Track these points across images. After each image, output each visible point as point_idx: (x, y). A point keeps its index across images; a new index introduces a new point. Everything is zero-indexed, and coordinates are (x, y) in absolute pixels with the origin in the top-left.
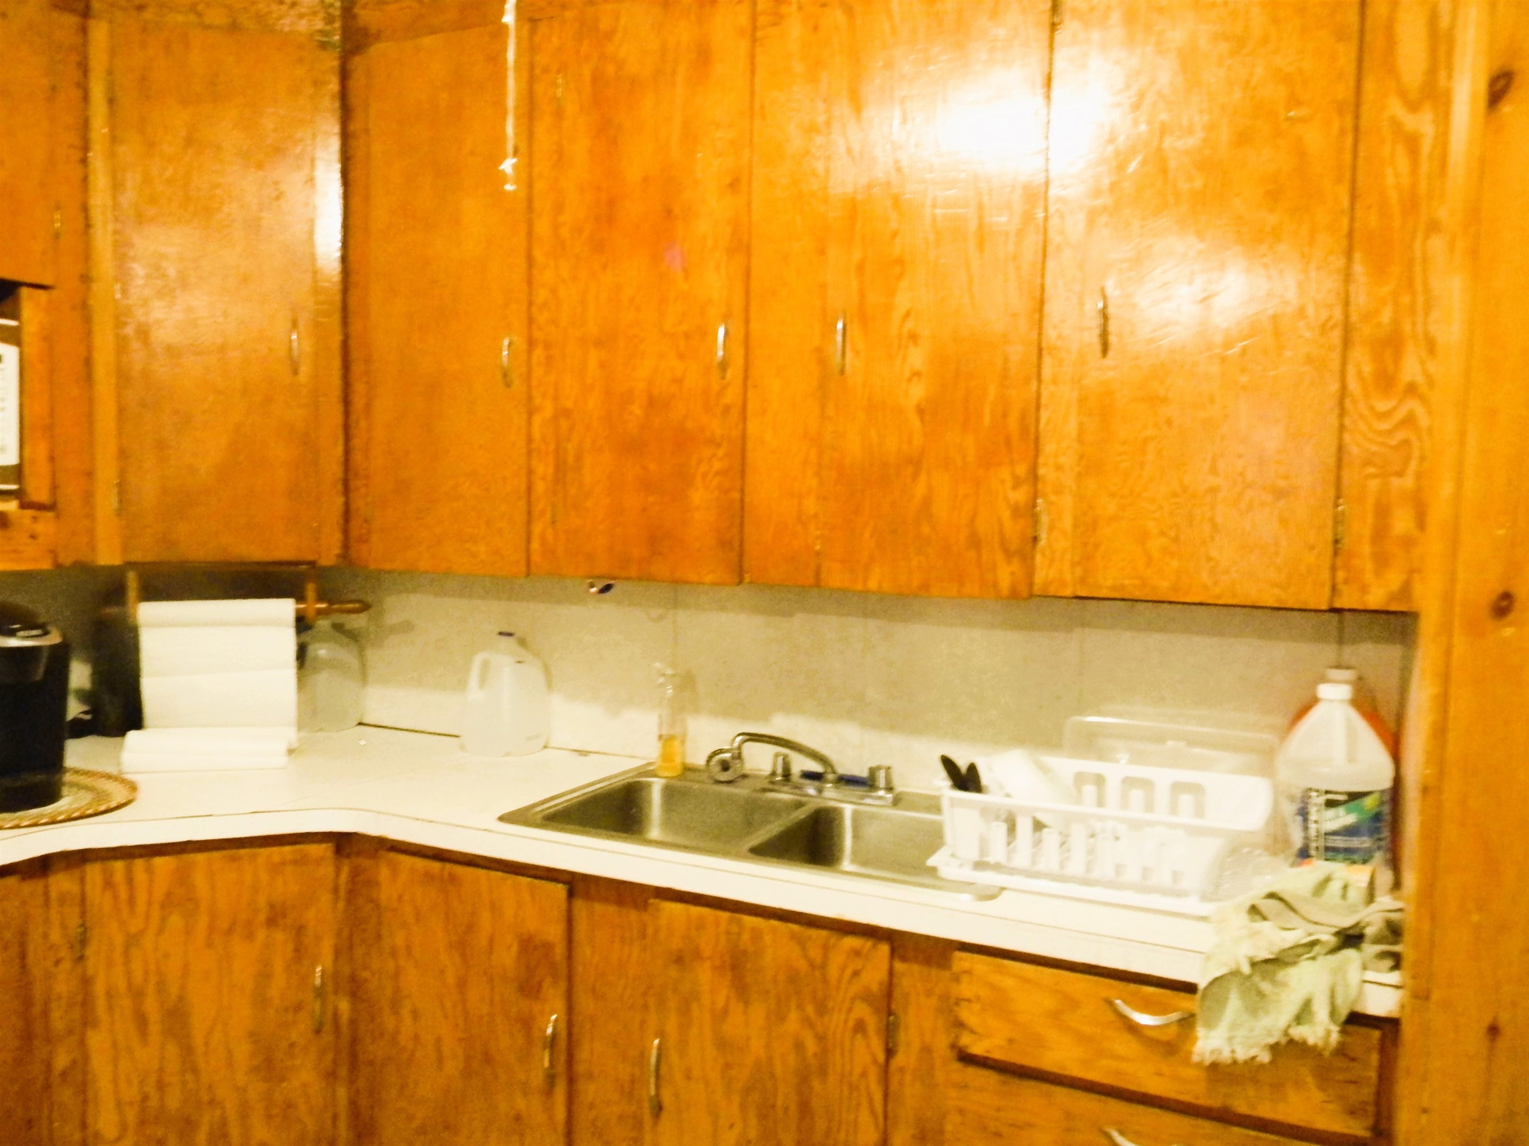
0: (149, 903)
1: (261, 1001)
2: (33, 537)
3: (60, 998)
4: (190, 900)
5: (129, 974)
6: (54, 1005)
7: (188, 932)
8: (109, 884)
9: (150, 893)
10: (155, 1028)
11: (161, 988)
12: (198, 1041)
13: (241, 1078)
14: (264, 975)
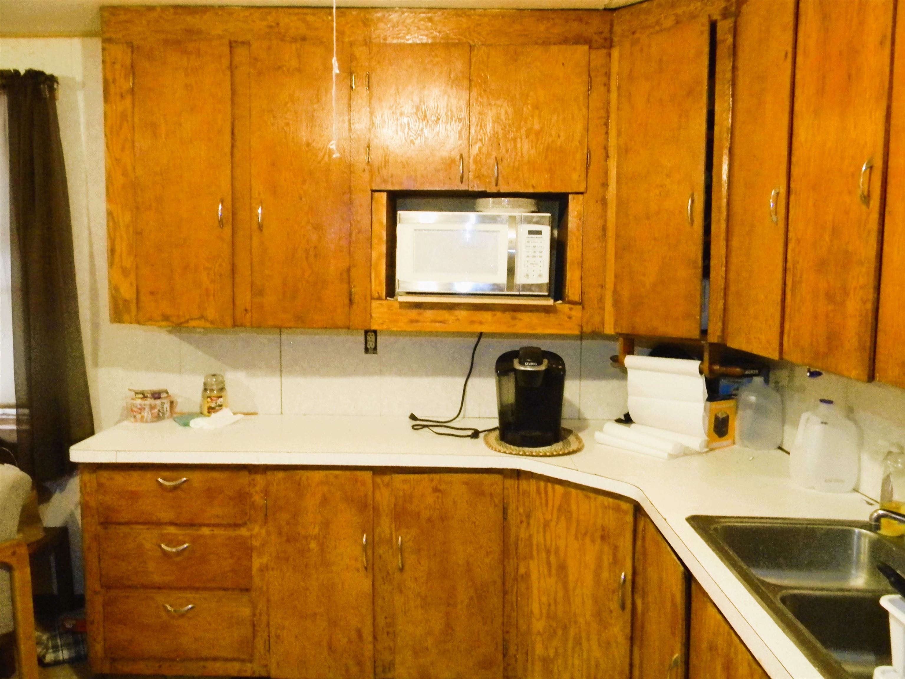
0: (553, 506)
1: (597, 581)
2: (570, 318)
3: (522, 539)
4: (568, 512)
5: (545, 540)
6: (520, 543)
7: (568, 529)
8: (538, 491)
9: (553, 503)
10: (554, 571)
11: (557, 552)
12: (571, 586)
13: (588, 617)
14: (599, 567)
